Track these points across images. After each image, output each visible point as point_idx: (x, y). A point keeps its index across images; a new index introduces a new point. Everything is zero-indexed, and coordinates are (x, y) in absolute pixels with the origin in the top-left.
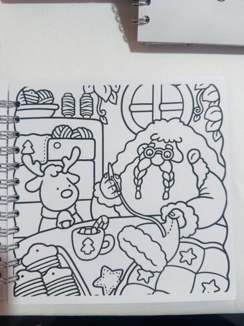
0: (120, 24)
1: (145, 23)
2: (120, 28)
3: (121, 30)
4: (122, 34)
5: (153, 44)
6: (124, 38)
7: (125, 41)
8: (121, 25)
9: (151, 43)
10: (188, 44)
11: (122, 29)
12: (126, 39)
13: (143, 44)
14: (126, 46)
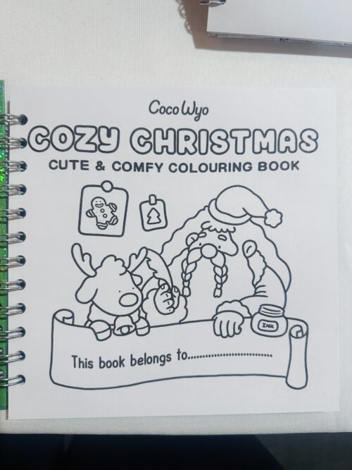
0: (181, 5)
1: (219, 4)
2: (180, 11)
3: (181, 15)
4: (183, 21)
5: (229, 37)
6: (186, 26)
7: (188, 31)
8: (182, 7)
9: (227, 35)
10: (281, 39)
11: (183, 12)
12: (189, 28)
13: (215, 36)
14: (189, 39)
